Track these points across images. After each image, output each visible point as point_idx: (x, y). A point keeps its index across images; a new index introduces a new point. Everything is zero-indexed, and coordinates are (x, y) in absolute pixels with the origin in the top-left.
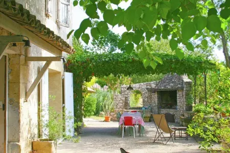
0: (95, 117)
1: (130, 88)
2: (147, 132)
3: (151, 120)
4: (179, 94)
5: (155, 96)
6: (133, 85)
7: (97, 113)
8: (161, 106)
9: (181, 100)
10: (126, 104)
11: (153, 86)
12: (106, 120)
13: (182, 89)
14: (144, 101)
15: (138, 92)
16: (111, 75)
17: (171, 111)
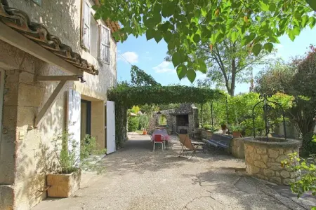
0: (139, 131)
1: (159, 113)
2: (172, 144)
3: (172, 133)
4: (190, 117)
5: (175, 119)
6: (161, 112)
7: (139, 128)
8: (178, 124)
9: (191, 120)
10: (157, 124)
11: (173, 112)
12: (144, 134)
13: (192, 113)
14: (167, 121)
15: (163, 116)
16: (147, 105)
17: (185, 128)
